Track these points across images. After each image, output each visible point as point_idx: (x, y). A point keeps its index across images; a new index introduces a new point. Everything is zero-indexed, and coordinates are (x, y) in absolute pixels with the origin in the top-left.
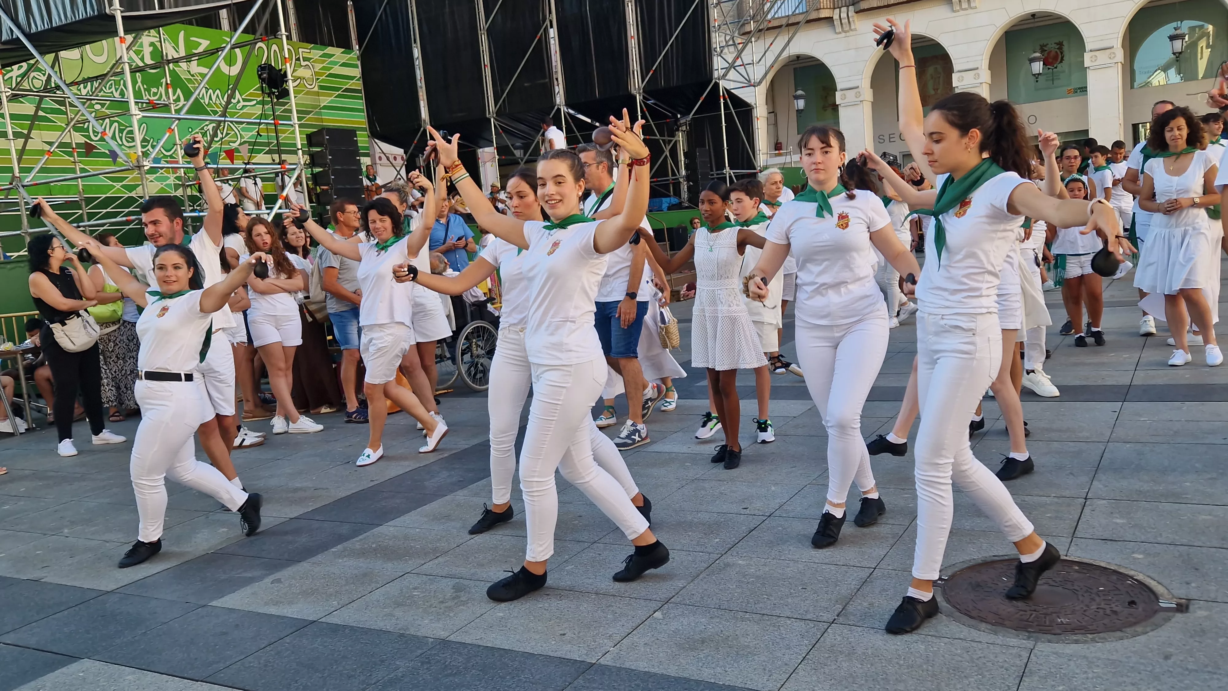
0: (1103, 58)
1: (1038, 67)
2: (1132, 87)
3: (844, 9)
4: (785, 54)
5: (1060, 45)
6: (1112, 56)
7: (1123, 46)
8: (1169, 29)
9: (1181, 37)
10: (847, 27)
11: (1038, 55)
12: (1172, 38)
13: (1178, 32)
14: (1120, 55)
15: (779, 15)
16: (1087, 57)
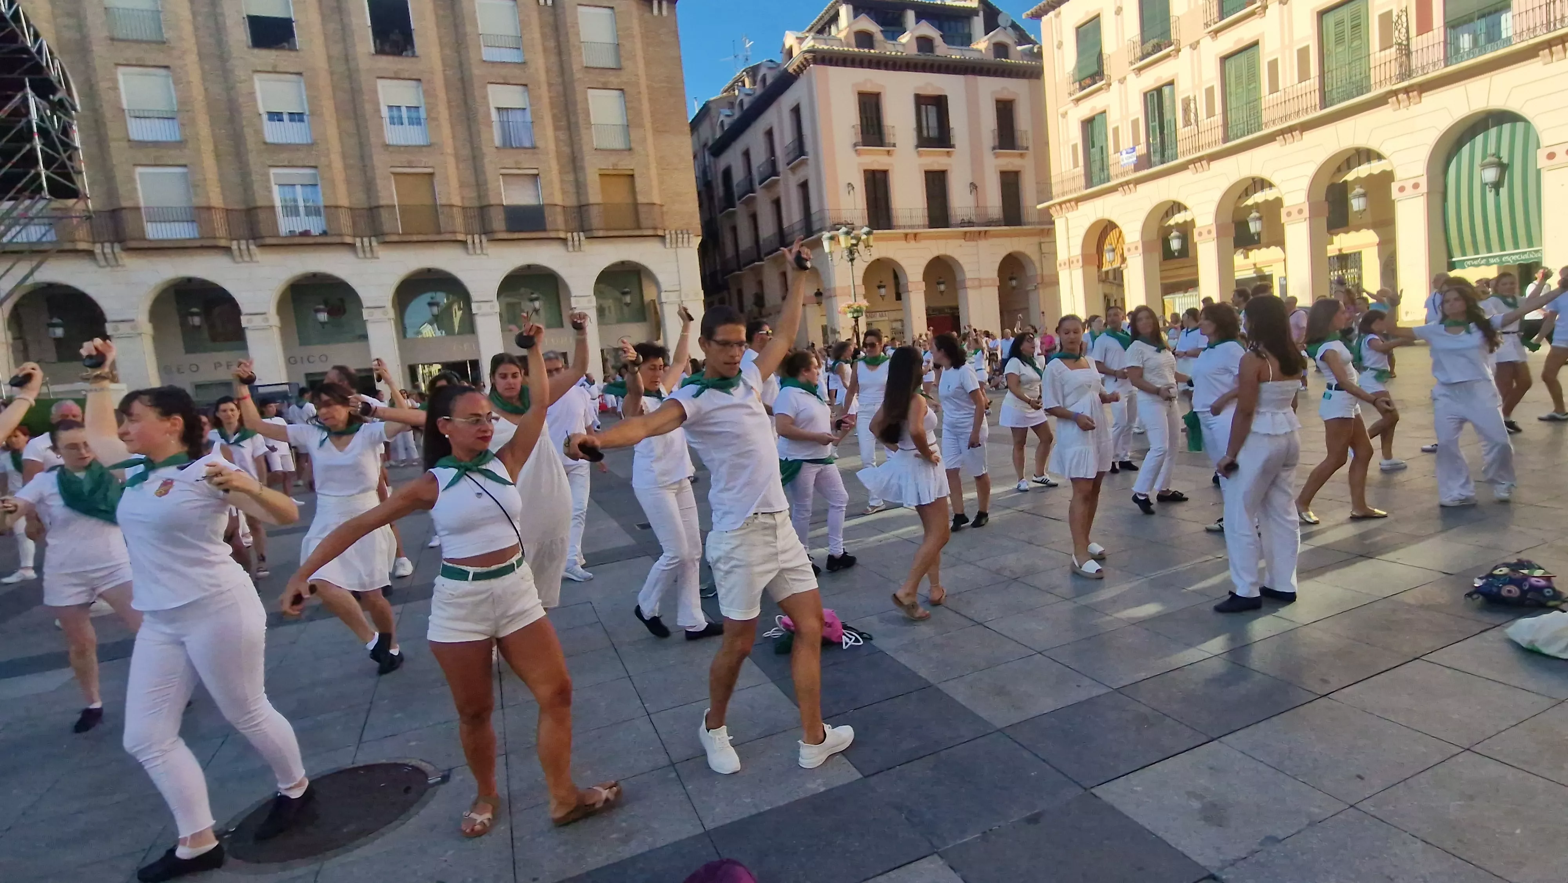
0: (378, 314)
1: (323, 317)
2: (405, 336)
3: (107, 245)
4: (30, 281)
5: (342, 300)
6: (386, 313)
7: (394, 306)
8: (426, 297)
9: (436, 304)
10: (113, 262)
11: (322, 307)
12: (431, 304)
13: (434, 301)
14: (391, 313)
15: (19, 239)
16: (365, 313)
